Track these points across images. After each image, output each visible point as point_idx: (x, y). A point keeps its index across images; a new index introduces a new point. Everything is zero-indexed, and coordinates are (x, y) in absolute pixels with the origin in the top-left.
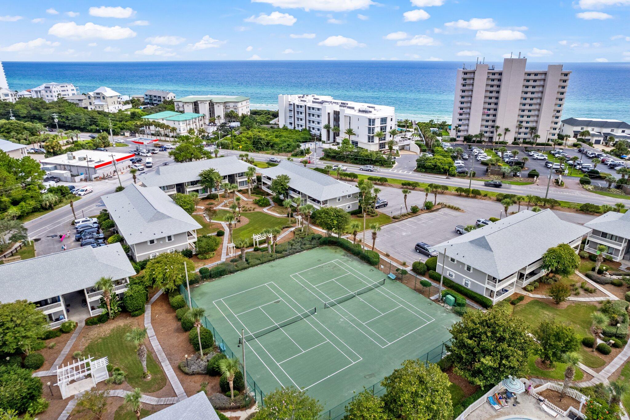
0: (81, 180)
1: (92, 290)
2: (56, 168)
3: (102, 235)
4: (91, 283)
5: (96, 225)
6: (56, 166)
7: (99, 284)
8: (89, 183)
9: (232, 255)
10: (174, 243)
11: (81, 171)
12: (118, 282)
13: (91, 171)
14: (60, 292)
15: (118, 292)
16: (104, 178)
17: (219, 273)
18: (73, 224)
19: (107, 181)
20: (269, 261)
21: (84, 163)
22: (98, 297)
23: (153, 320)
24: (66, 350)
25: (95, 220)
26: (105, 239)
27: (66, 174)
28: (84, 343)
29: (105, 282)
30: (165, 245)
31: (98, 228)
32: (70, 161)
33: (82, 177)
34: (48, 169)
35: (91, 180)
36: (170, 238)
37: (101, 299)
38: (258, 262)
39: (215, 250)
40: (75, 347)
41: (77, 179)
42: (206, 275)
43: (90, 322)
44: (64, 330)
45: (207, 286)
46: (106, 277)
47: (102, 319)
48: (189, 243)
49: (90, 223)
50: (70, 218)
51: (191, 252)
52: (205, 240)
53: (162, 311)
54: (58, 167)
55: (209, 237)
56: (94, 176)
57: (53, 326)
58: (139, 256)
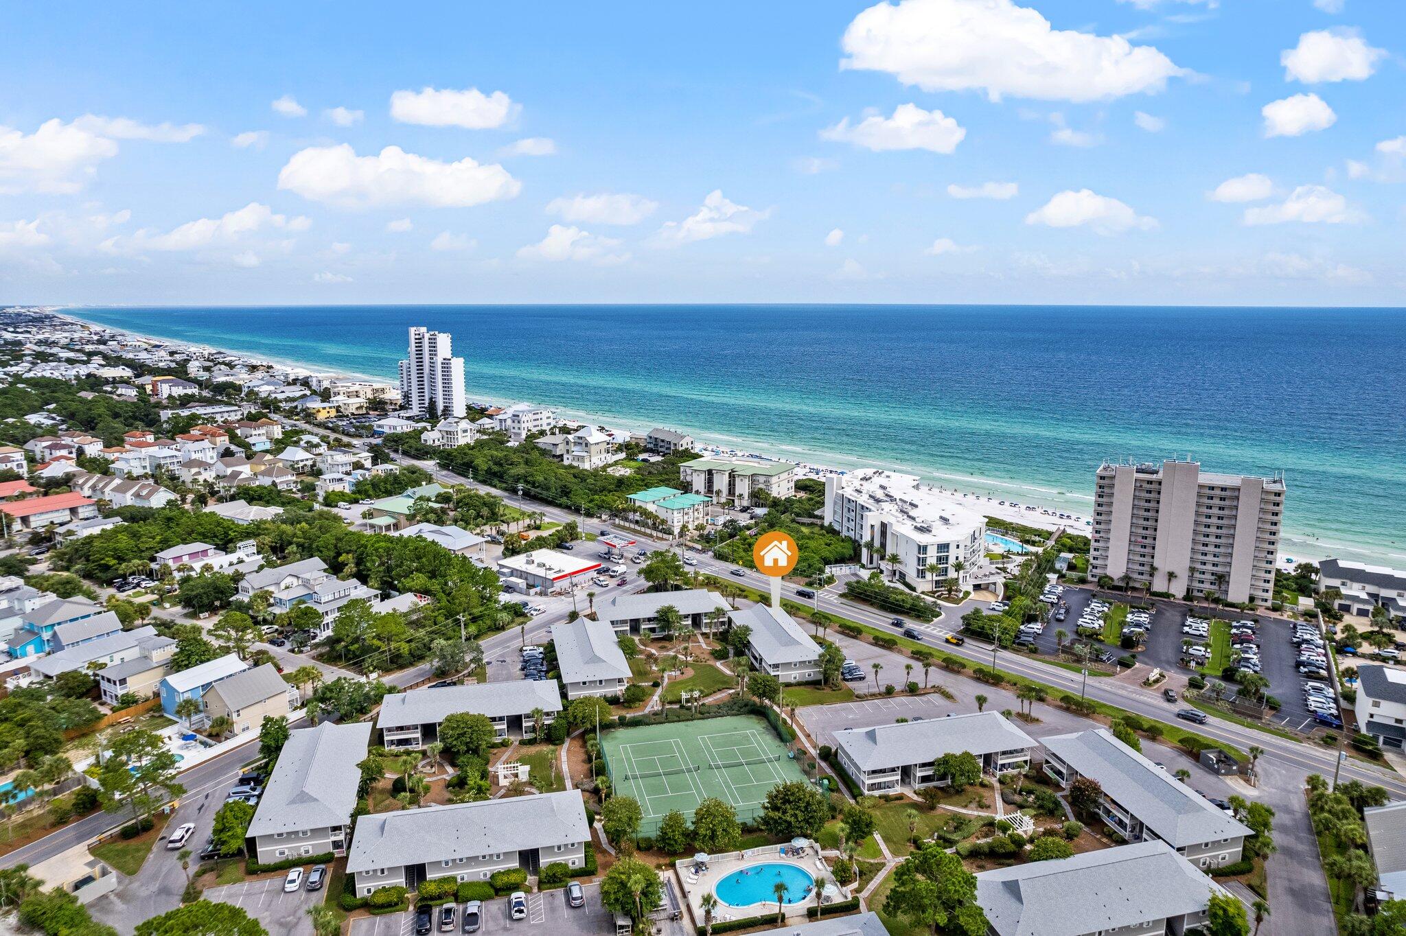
0: (536, 593)
1: (527, 716)
2: (512, 574)
3: (544, 669)
4: (528, 711)
5: (541, 656)
6: (514, 572)
7: (533, 712)
8: (544, 599)
9: (656, 708)
10: (604, 687)
11: (538, 582)
12: (548, 714)
13: (548, 583)
14: (505, 714)
15: (546, 722)
16: (560, 594)
17: (635, 723)
18: (521, 650)
19: (563, 597)
20: (688, 720)
21: (541, 572)
22: (531, 724)
23: (568, 750)
24: (504, 758)
25: (541, 649)
26: (547, 672)
27: (521, 583)
28: (516, 756)
29: (538, 711)
30: (595, 688)
31: (543, 659)
32: (528, 566)
33: (538, 589)
34: (504, 574)
35: (546, 595)
36: (601, 682)
37: (534, 726)
38: (676, 719)
39: (642, 701)
40: (510, 757)
41: (532, 591)
42: (624, 723)
43: (522, 743)
44: (504, 744)
45: (621, 733)
46: (539, 708)
47: (531, 742)
48: (619, 690)
49: (536, 653)
50: (517, 643)
51: (619, 699)
52: (632, 689)
53: (577, 744)
54: (515, 572)
55: (639, 687)
56: (550, 590)
57: (498, 740)
58: (572, 694)
